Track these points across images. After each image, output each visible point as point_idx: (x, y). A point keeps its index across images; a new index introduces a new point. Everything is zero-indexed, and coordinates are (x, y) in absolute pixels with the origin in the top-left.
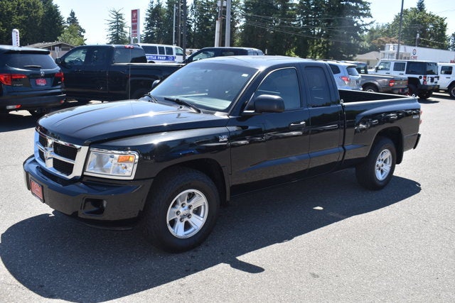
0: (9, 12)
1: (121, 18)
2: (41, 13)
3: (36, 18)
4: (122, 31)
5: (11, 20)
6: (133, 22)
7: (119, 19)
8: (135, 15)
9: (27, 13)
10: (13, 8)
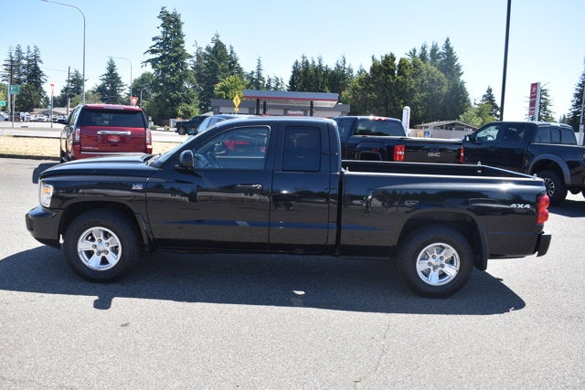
0: (411, 90)
1: (545, 94)
2: (445, 90)
3: (438, 95)
4: (545, 109)
5: (412, 98)
6: (532, 97)
7: (543, 96)
8: (534, 89)
9: (430, 90)
10: (416, 86)
